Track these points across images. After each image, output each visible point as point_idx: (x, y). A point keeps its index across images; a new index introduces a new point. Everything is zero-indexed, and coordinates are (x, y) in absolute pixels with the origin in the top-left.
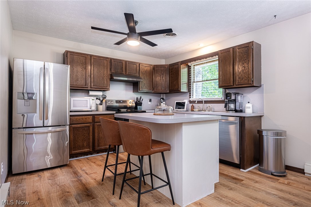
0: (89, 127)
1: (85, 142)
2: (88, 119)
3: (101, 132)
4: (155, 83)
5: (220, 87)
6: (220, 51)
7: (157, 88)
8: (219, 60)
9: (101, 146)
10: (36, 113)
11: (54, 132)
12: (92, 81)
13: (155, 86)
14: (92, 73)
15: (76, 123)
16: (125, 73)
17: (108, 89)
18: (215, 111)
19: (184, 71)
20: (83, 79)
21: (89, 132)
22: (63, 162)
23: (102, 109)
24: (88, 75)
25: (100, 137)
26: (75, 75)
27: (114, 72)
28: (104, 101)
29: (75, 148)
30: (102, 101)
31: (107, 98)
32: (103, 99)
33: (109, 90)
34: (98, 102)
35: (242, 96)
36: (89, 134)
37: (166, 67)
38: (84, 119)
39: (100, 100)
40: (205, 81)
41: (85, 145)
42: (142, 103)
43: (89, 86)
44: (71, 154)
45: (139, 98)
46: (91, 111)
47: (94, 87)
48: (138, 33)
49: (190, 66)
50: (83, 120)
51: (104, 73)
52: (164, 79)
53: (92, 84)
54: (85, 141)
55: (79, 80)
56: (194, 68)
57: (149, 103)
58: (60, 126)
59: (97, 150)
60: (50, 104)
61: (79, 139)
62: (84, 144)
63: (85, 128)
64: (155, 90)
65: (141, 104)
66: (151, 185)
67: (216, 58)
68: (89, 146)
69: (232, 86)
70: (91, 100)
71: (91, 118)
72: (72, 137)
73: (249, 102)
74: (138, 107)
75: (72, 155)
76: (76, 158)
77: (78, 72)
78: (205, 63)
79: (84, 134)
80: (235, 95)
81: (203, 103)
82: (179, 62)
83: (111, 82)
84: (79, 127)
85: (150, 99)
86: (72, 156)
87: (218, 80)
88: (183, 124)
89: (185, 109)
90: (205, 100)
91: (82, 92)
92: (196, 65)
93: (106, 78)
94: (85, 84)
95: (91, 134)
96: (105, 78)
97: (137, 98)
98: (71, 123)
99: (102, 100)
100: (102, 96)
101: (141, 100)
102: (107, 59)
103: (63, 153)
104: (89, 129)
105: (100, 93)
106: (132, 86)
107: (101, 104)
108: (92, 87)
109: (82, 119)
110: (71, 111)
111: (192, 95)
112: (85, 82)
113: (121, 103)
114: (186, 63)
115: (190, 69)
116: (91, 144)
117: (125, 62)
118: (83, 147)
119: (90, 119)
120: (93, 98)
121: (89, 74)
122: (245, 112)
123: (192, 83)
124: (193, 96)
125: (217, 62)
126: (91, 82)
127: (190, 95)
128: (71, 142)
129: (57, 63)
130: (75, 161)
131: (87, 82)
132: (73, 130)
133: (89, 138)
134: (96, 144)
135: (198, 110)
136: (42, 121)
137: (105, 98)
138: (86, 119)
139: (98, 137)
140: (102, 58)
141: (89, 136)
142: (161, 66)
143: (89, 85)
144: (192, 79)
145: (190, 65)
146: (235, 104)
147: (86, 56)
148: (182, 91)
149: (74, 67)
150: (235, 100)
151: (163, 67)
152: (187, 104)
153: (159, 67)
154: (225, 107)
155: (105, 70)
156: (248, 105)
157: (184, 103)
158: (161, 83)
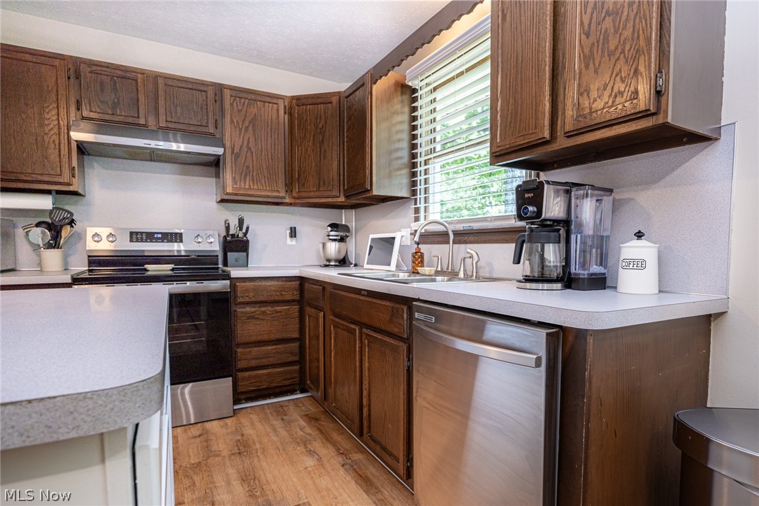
5: (498, 156)
7: (303, 185)
16: (151, 120)
17: (68, 184)
18: (495, 276)
27: (95, 115)
28: (65, 234)
30: (58, 234)
32: (61, 227)
33: (70, 188)
34: (44, 236)
35: (608, 201)
37: (334, 100)
42: (247, 241)
45: (234, 223)
51: (42, 118)
52: (325, 151)
57: (291, 242)
65: (242, 245)
69: (546, 143)
73: (639, 235)
74: (231, 256)
80: (568, 192)
81: (448, 243)
82: (368, 71)
85: (290, 228)
89: (392, 267)
90: (460, 227)
96: (47, 139)
100: (52, 211)
101: (245, 230)
102: (57, 62)
106: (211, 176)
111: (422, 211)
113: (157, 240)
114: (388, 69)
117: (151, 79)
122: (616, 288)
124: (425, 212)
127: (417, 210)
135: (433, 270)
142: (314, 101)
146: (563, 244)
148: (376, 192)
150: (566, 223)
151: (321, 103)
152: (401, 246)
153: (308, 103)
154: (517, 260)
155: (48, 106)
156: (632, 249)
157: (394, 238)
158: (316, 166)
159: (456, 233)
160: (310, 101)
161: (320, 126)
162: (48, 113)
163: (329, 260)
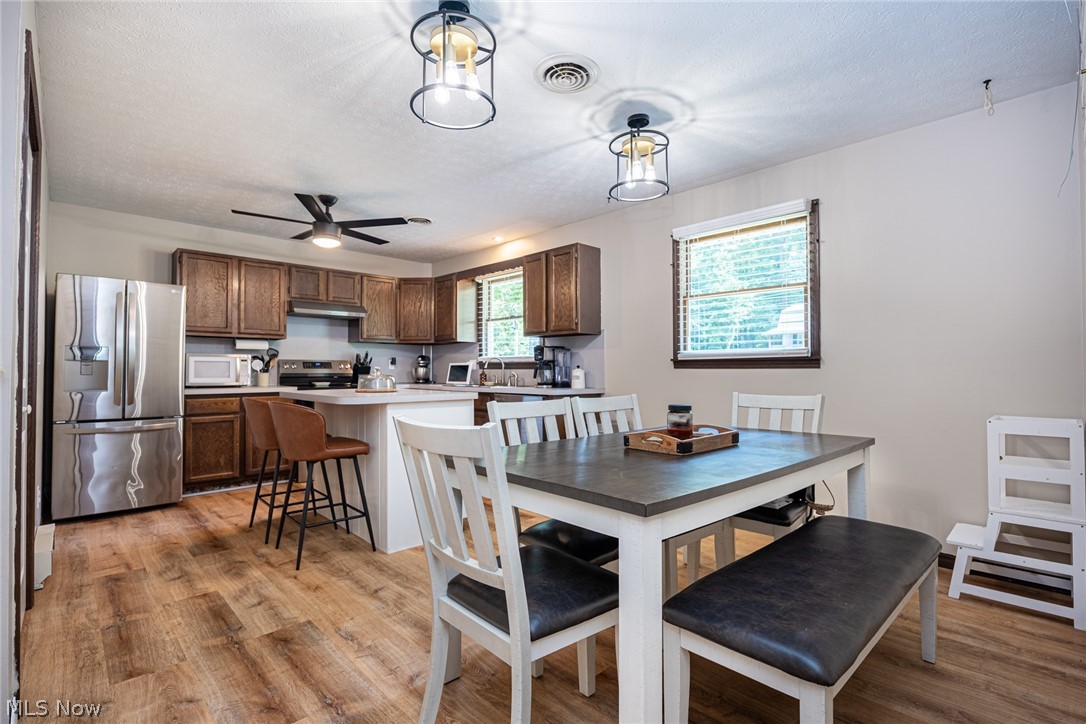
0: (232, 422)
1: (221, 457)
2: (230, 404)
4: (402, 320)
5: (527, 333)
6: (527, 256)
7: (407, 332)
8: (524, 275)
10: (106, 389)
11: (148, 431)
12: (242, 317)
13: (402, 326)
14: (242, 299)
15: (201, 412)
16: (325, 297)
17: (283, 335)
18: (525, 384)
19: (465, 295)
20: (220, 313)
21: (233, 434)
22: (170, 497)
23: (268, 384)
24: (233, 304)
26: (200, 304)
27: (297, 296)
28: (273, 364)
29: (197, 470)
30: (267, 365)
31: (280, 357)
32: (270, 360)
34: (258, 365)
35: (568, 354)
36: (232, 438)
37: (429, 283)
38: (222, 404)
39: (262, 360)
40: (507, 318)
41: (222, 463)
42: (369, 368)
43: (235, 330)
44: (187, 481)
45: (362, 356)
46: (239, 386)
47: (246, 331)
48: (336, 223)
49: (481, 284)
50: (216, 406)
51: (272, 299)
52: (422, 313)
53: (242, 325)
54: (221, 453)
55: (211, 315)
56: (489, 288)
57: (392, 367)
58: (162, 418)
59: (250, 473)
60: (138, 371)
61: (208, 448)
62: (219, 461)
63: (223, 424)
64: (402, 337)
65: (366, 370)
66: (370, 542)
67: (519, 271)
68: (233, 466)
69: (545, 332)
70: (238, 361)
71: (238, 401)
72: (190, 444)
73: (578, 367)
74: (361, 376)
75: (190, 483)
76: (201, 491)
77: (209, 297)
78: (507, 279)
79: (220, 439)
80: (553, 349)
81: (502, 369)
82: (453, 274)
83: (289, 317)
84: (209, 423)
85: (393, 358)
86: (189, 487)
87: (522, 319)
88: (388, 407)
89: (468, 382)
90: (507, 361)
91: (220, 343)
92: (492, 282)
93: (278, 309)
94: (224, 325)
95: (237, 438)
96: (273, 310)
97: (358, 356)
98: (188, 412)
99: (269, 362)
100: (268, 350)
101: (368, 360)
102: (281, 268)
103: (170, 479)
104: (233, 426)
105: (264, 346)
106: (347, 329)
107: (266, 370)
108: (242, 330)
109: (216, 403)
110: (186, 387)
111: (484, 350)
112: (224, 320)
113: (317, 367)
114: (470, 275)
115: (481, 289)
116: (237, 460)
117: (326, 273)
118: (217, 467)
119: (234, 404)
120: (245, 356)
121: (236, 302)
122: (570, 387)
123: (484, 322)
125: (521, 280)
126: (239, 319)
127: (481, 350)
128: (187, 455)
129: (157, 281)
130: (199, 499)
131: (229, 321)
132: (194, 429)
133: (232, 449)
134: (249, 461)
135: (492, 383)
136: (121, 407)
137: (275, 356)
140: (266, 265)
141: (233, 443)
142: (416, 282)
143: (236, 325)
144: (485, 313)
145: (480, 282)
146: (552, 370)
147: (228, 261)
148: (459, 340)
149: (197, 287)
150: (553, 361)
151: (420, 284)
152: (473, 371)
154: (535, 377)
156: (577, 373)
157: (467, 367)
158: (416, 321)
159: (505, 364)
160: (413, 282)
161: (419, 297)
162: (275, 295)
163: (419, 379)
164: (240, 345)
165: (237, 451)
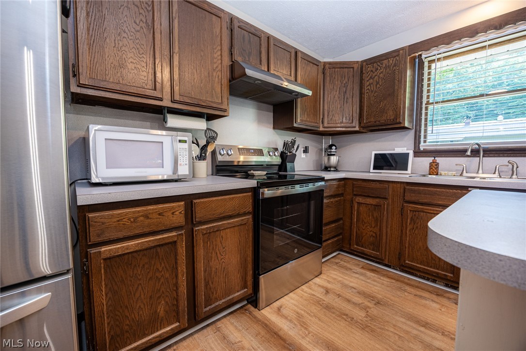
0: (175, 242)
1: (159, 303)
2: (170, 214)
3: (214, 255)
4: (326, 106)
7: (331, 119)
9: (217, 300)
12: (176, 77)
13: (326, 113)
14: (176, 48)
17: (225, 111)
20: (144, 65)
21: (176, 263)
23: (205, 172)
24: (162, 54)
25: (214, 269)
28: (210, 149)
30: (204, 149)
31: (219, 141)
32: (207, 143)
33: (225, 114)
34: (194, 150)
36: (174, 269)
37: (356, 66)
38: (156, 216)
39: (198, 144)
41: (162, 313)
42: (295, 155)
43: (167, 96)
45: (290, 143)
47: (182, 99)
50: (147, 221)
51: (213, 58)
52: (347, 98)
53: (177, 89)
54: (159, 297)
55: (130, 66)
57: (304, 156)
59: (202, 314)
61: (137, 295)
62: (156, 311)
63: (159, 249)
64: (325, 125)
68: (178, 313)
71: (183, 209)
74: (289, 165)
77: (125, 35)
79: (157, 274)
84: (136, 252)
85: (306, 147)
89: (409, 171)
93: (219, 73)
94: (150, 85)
95: (182, 267)
96: (215, 74)
97: (285, 143)
99: (205, 146)
100: (206, 131)
102: (222, 15)
104: (176, 249)
105: (200, 124)
107: (201, 157)
108: (177, 98)
109: (146, 217)
112: (151, 77)
113: (252, 154)
116: (184, 303)
117: (267, 39)
118: (154, 323)
119: (177, 214)
123: (424, 106)
131: (159, 79)
132: (107, 268)
133: (176, 285)
134: (201, 298)
138: (160, 214)
139: (205, 271)
141: (177, 276)
142: (342, 66)
143: (167, 88)
148: (406, 125)
151: (346, 68)
153: (337, 67)
155: (216, 48)
158: (341, 107)
160: (339, 66)
161: (344, 82)
162: (215, 53)
164: (173, 121)
165: (183, 289)
